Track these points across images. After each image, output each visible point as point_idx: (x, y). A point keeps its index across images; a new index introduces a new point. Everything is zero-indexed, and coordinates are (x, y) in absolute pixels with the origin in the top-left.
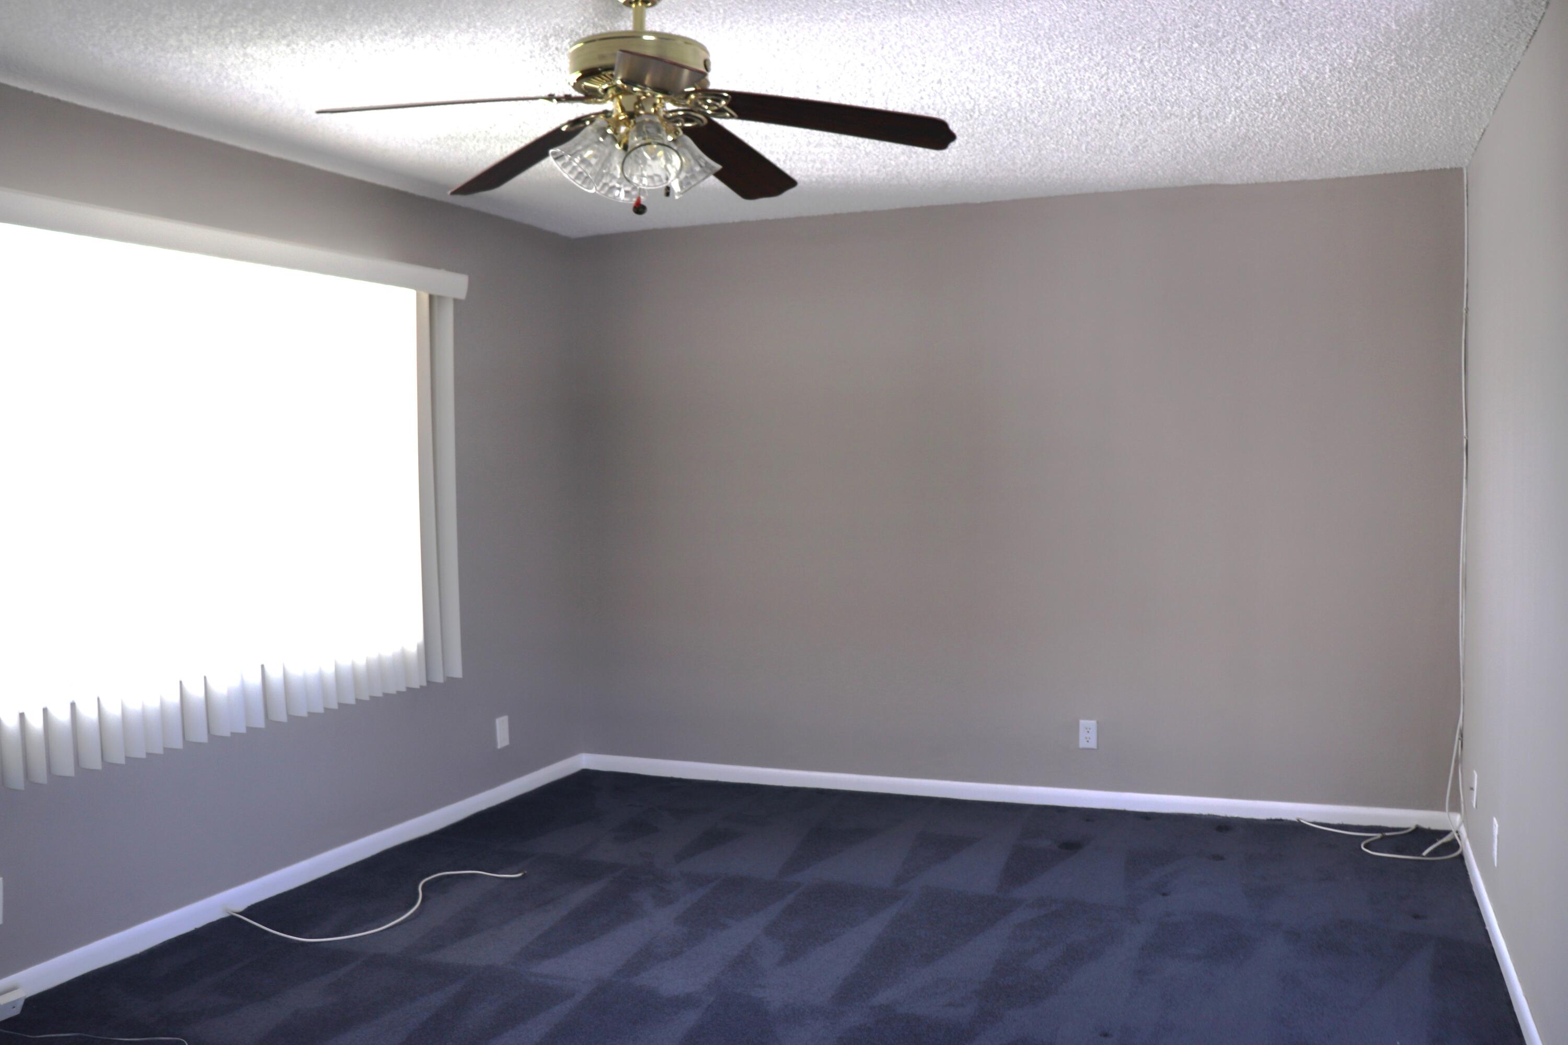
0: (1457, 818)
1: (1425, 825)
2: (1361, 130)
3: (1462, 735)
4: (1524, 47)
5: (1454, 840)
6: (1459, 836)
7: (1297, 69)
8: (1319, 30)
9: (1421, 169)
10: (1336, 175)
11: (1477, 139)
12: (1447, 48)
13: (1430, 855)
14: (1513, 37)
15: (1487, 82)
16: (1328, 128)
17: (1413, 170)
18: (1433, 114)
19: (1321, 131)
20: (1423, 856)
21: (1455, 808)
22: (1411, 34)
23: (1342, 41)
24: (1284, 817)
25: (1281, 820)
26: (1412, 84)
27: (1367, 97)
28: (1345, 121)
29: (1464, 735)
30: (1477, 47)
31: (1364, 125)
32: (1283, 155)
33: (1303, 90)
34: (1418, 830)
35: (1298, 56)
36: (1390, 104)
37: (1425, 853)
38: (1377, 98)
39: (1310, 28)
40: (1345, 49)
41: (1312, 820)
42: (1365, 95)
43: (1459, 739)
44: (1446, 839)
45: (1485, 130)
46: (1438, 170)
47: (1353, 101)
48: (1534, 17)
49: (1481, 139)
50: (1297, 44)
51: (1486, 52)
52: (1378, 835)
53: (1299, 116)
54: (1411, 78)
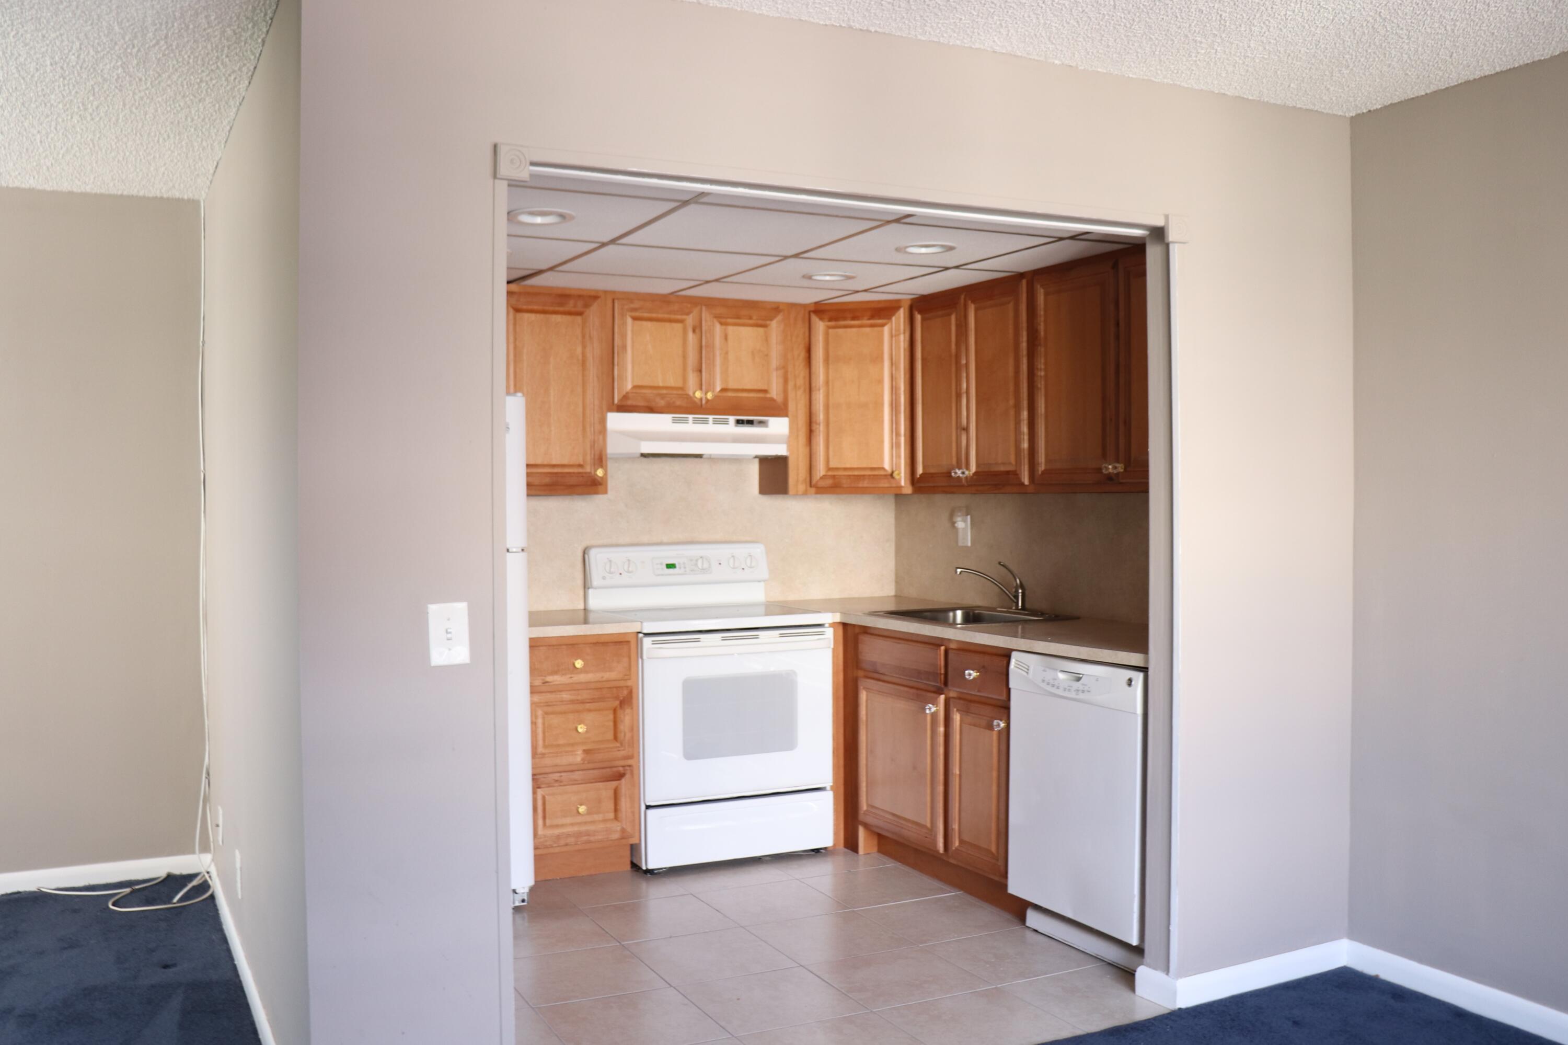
0: (207, 858)
1: (177, 871)
2: (92, 140)
3: (208, 774)
4: (247, 82)
5: (206, 882)
6: (210, 877)
7: (12, 54)
8: (34, 12)
9: (159, 195)
10: (70, 189)
11: (212, 171)
12: (174, 66)
13: (181, 900)
14: (236, 69)
15: (216, 111)
16: (55, 131)
17: (151, 195)
18: (165, 136)
19: (47, 134)
20: (175, 903)
21: (205, 848)
22: (136, 42)
23: (62, 32)
24: (21, 889)
25: (19, 893)
26: (142, 98)
27: (96, 103)
28: (74, 127)
29: (211, 773)
30: (203, 71)
31: (94, 135)
32: (6, 155)
33: (22, 81)
34: (170, 878)
35: (11, 37)
36: (121, 116)
37: (175, 900)
38: (107, 108)
39: (23, 7)
40: (66, 43)
41: (54, 887)
42: (93, 101)
43: (206, 778)
44: (195, 883)
45: (218, 163)
46: (176, 199)
47: (80, 105)
48: (253, 53)
49: (215, 172)
50: (9, 22)
51: (211, 79)
52: (128, 890)
53: (20, 111)
54: (140, 91)
